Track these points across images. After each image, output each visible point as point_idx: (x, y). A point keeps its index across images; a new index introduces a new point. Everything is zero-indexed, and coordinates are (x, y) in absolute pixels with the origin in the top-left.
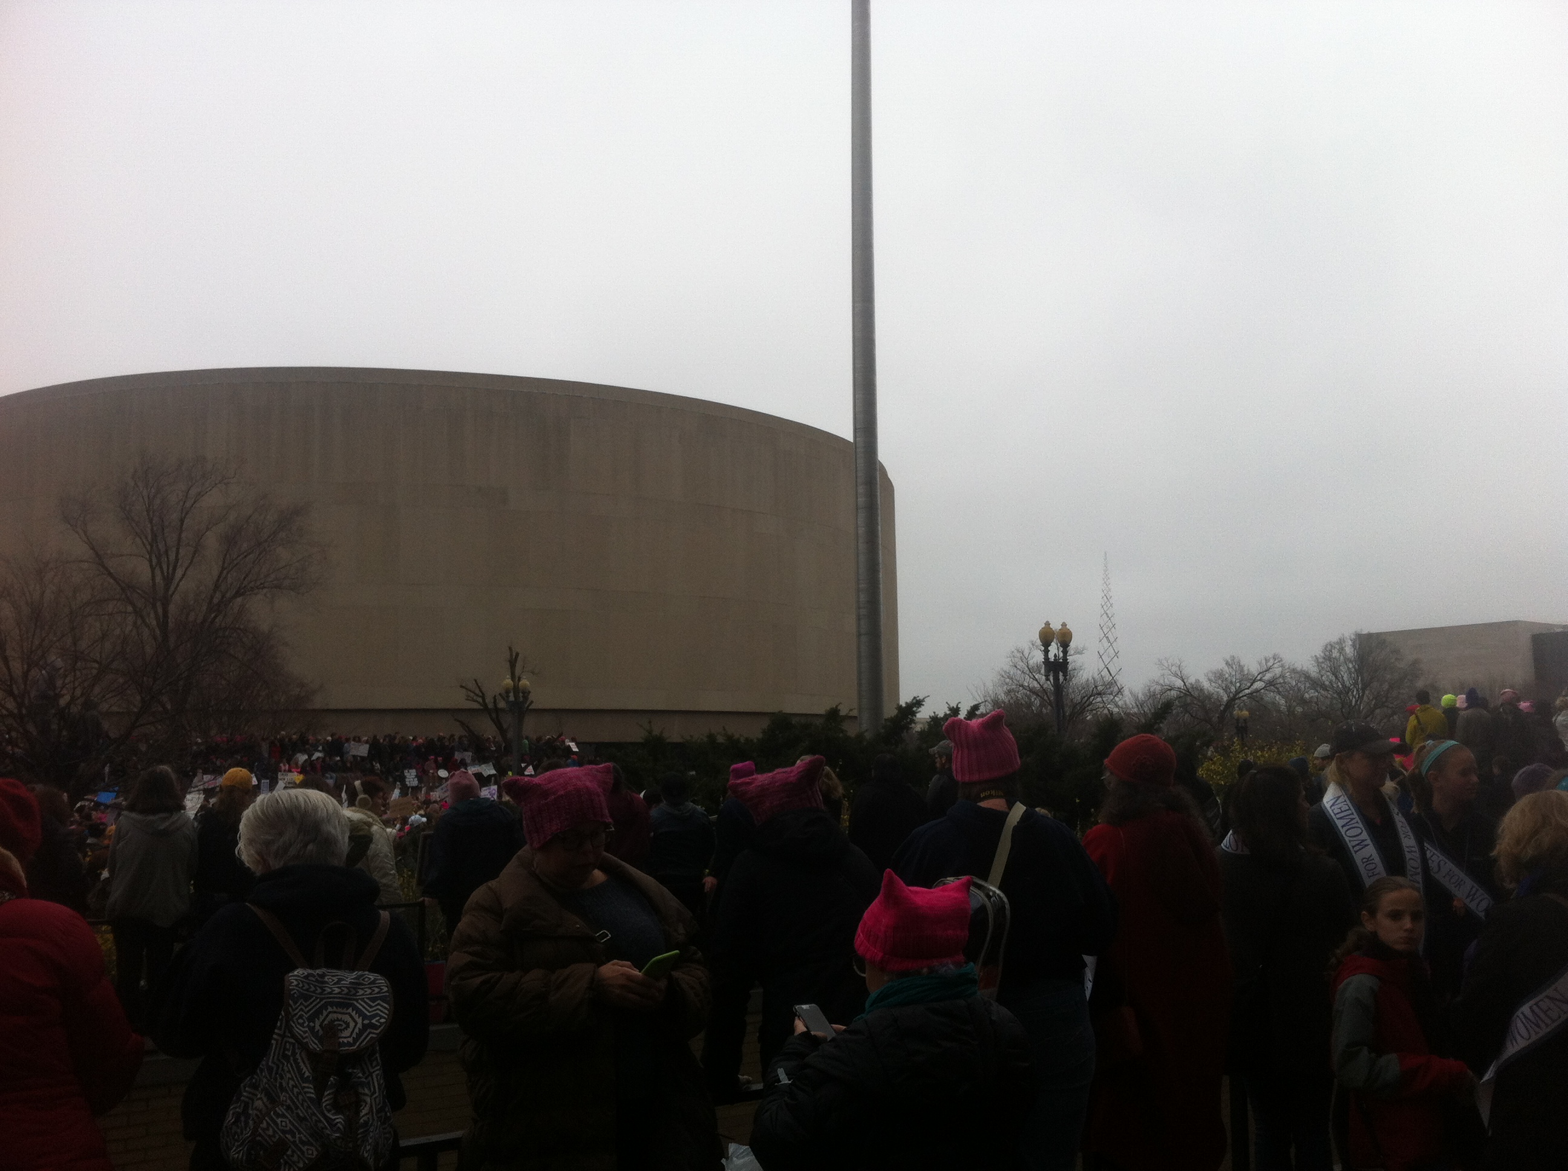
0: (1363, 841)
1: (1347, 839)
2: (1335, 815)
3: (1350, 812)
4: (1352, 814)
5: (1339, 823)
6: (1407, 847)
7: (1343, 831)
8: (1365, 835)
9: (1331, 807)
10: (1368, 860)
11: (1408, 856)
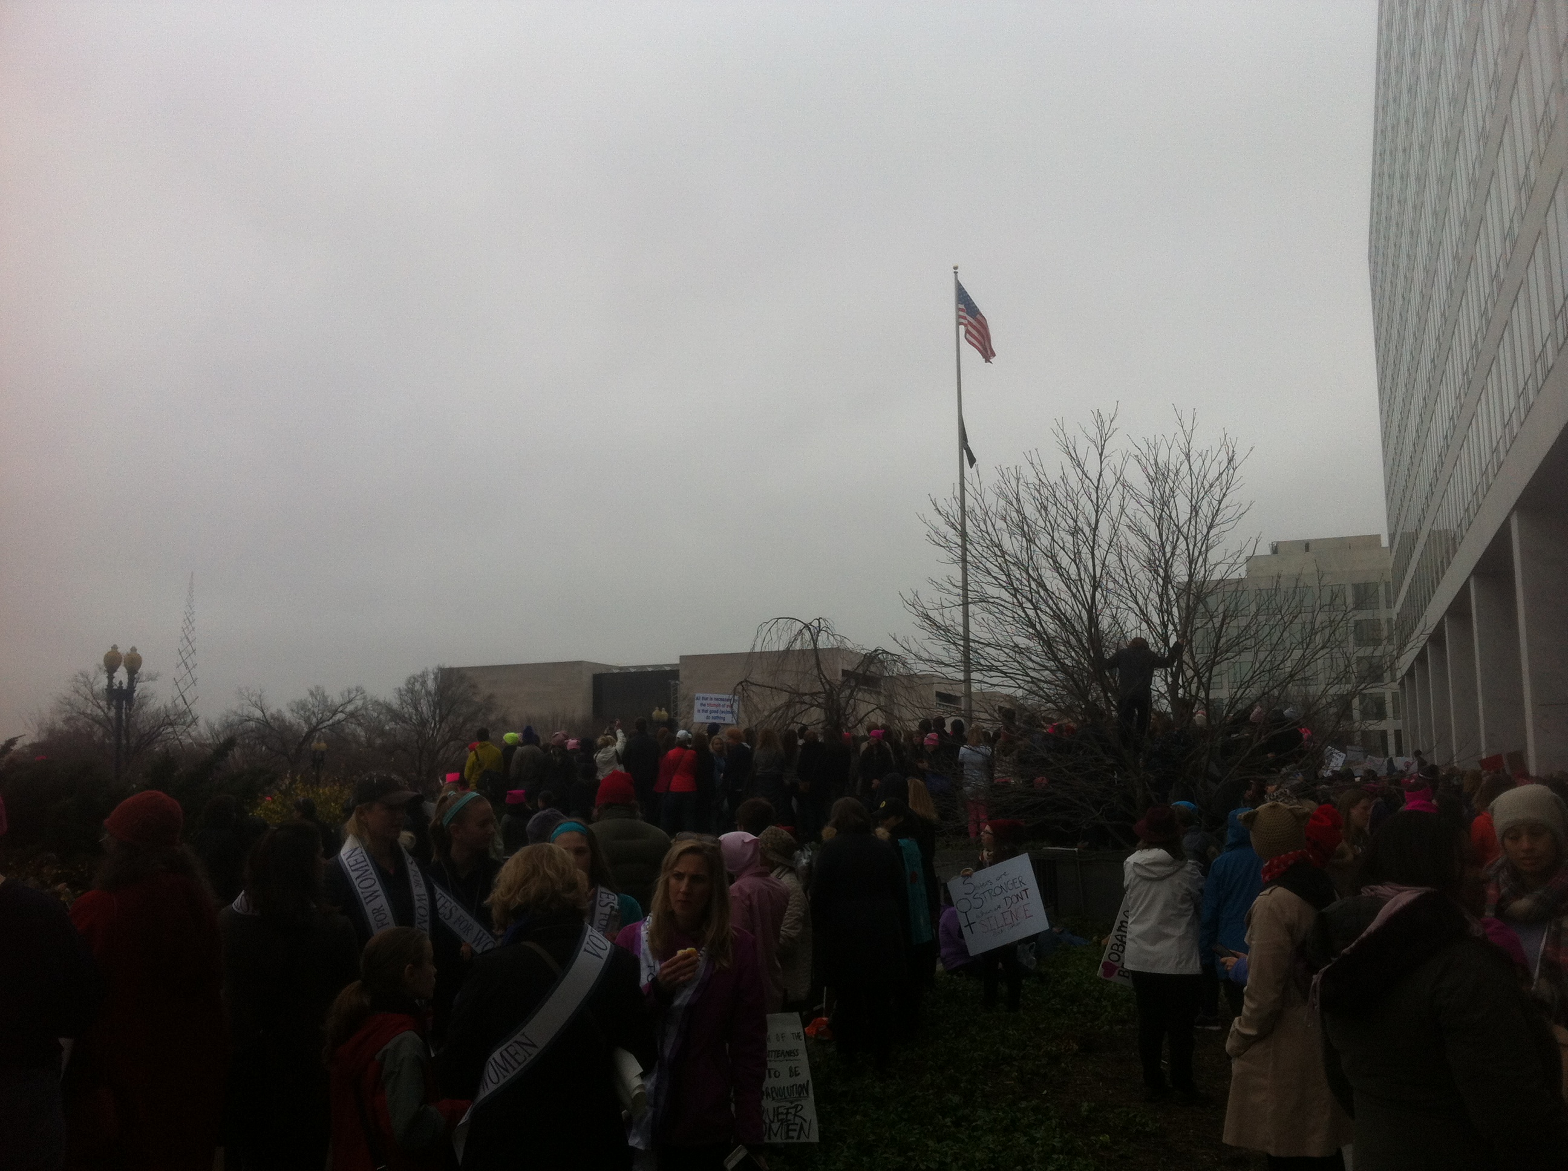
0: (377, 891)
1: (359, 890)
2: (351, 866)
3: (365, 863)
4: (367, 865)
5: (354, 875)
6: (418, 895)
7: (356, 883)
8: (377, 886)
9: (347, 859)
10: (378, 911)
11: (417, 904)
